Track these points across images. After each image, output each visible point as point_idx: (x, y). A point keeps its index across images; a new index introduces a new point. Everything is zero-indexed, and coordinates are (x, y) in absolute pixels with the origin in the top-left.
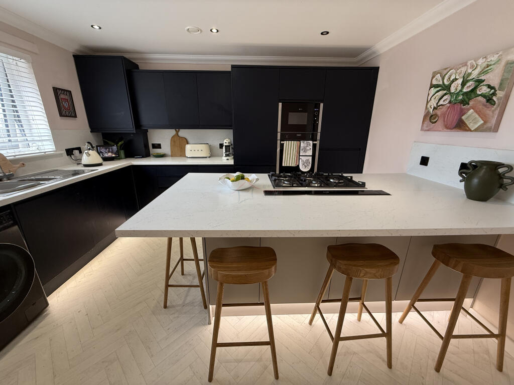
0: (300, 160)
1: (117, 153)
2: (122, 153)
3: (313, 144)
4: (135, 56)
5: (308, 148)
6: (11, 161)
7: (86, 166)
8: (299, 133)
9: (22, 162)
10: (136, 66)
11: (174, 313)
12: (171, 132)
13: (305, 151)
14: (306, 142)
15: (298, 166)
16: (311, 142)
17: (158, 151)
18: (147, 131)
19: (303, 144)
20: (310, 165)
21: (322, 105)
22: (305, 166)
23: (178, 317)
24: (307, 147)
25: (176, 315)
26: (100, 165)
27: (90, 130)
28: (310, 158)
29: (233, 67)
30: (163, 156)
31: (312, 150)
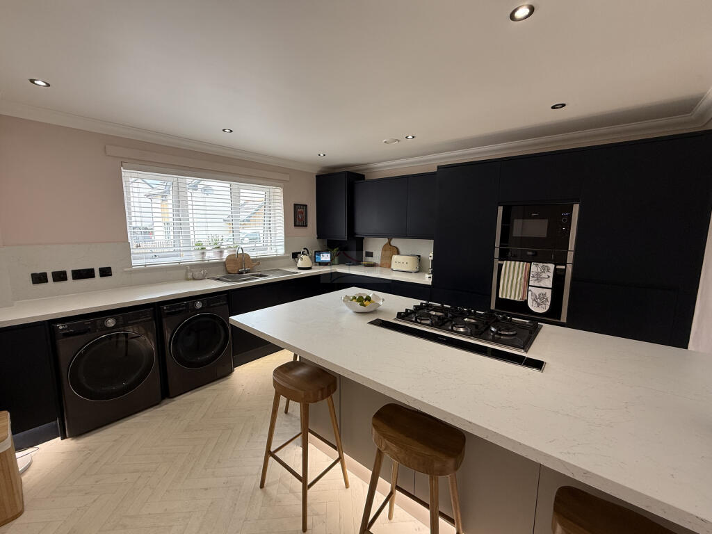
0: (530, 293)
1: (332, 259)
2: (336, 260)
3: (555, 269)
4: (361, 168)
5: (544, 275)
6: (253, 260)
7: (300, 268)
8: (529, 251)
9: (258, 261)
10: (362, 177)
11: (287, 421)
12: (385, 241)
13: (539, 278)
14: (541, 265)
15: (526, 301)
16: (552, 266)
17: (370, 260)
18: (363, 238)
19: (535, 268)
20: (549, 304)
21: (576, 208)
22: (539, 305)
23: (287, 426)
24: (543, 273)
25: (287, 424)
26: (310, 268)
27: (316, 236)
28: (549, 293)
29: (439, 167)
30: (373, 265)
31: (551, 279)
